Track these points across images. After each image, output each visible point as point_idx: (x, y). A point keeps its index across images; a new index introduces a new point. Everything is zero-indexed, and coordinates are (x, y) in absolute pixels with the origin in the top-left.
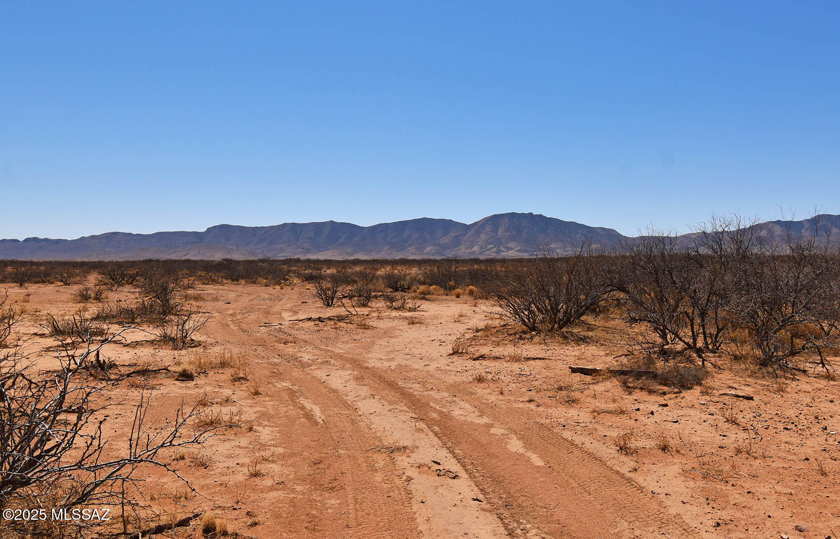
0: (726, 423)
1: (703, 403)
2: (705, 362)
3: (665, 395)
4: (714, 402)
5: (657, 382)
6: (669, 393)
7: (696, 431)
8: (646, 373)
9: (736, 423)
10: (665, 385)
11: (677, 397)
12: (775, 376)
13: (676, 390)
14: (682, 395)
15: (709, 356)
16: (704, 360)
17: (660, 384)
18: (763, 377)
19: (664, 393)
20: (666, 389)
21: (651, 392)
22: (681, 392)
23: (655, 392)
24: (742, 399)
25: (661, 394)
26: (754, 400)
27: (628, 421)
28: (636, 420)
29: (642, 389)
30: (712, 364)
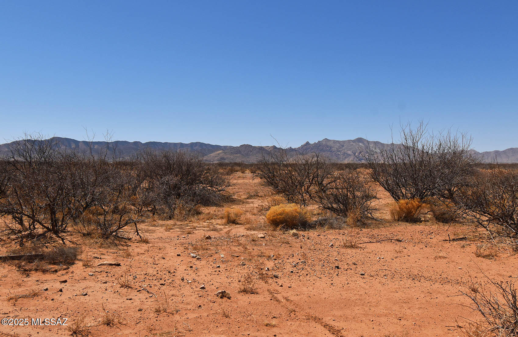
0: (122, 288)
1: (91, 274)
2: (64, 241)
3: (57, 272)
4: (99, 272)
5: (47, 263)
6: (60, 270)
7: (107, 300)
8: (36, 256)
9: (129, 287)
10: (54, 264)
11: (67, 272)
12: (115, 245)
13: (65, 267)
14: (71, 269)
15: (64, 235)
16: (63, 240)
17: (50, 263)
18: (109, 247)
19: (56, 271)
20: (56, 267)
21: (44, 271)
22: (69, 268)
23: (47, 271)
24: (114, 266)
25: (53, 272)
26: (121, 266)
27: (45, 302)
28: (53, 300)
29: (36, 270)
30: (69, 241)
